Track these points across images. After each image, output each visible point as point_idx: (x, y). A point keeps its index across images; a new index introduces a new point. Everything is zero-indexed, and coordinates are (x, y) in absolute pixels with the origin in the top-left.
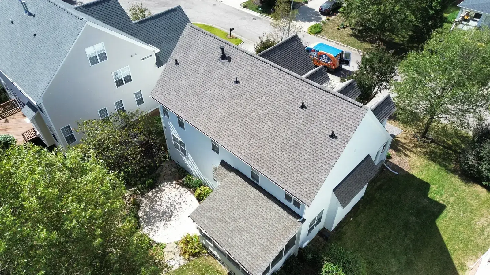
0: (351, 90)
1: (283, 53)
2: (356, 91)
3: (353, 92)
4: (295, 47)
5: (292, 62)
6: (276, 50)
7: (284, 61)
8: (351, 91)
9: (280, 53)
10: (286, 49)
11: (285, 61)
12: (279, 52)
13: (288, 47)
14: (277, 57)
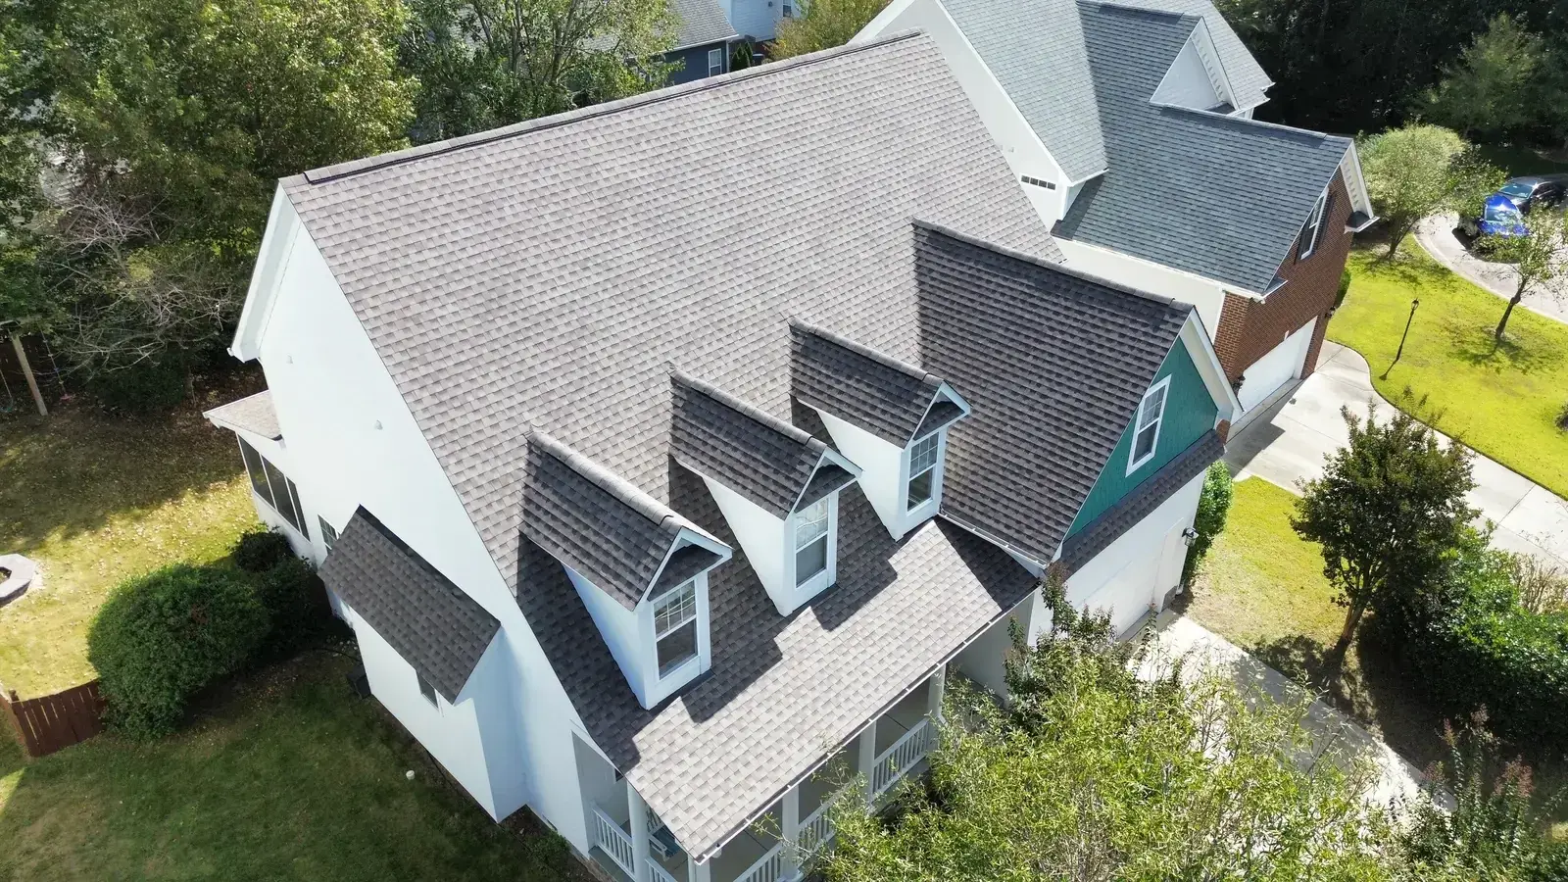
0: (767, 455)
1: (1036, 306)
2: (776, 483)
3: (762, 470)
4: (1114, 336)
5: (1029, 359)
6: (1027, 277)
7: (1007, 330)
8: (759, 457)
9: (1032, 296)
10: (1067, 308)
11: (1009, 335)
12: (1028, 286)
13: (1083, 309)
14: (1003, 294)
